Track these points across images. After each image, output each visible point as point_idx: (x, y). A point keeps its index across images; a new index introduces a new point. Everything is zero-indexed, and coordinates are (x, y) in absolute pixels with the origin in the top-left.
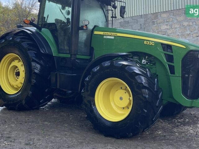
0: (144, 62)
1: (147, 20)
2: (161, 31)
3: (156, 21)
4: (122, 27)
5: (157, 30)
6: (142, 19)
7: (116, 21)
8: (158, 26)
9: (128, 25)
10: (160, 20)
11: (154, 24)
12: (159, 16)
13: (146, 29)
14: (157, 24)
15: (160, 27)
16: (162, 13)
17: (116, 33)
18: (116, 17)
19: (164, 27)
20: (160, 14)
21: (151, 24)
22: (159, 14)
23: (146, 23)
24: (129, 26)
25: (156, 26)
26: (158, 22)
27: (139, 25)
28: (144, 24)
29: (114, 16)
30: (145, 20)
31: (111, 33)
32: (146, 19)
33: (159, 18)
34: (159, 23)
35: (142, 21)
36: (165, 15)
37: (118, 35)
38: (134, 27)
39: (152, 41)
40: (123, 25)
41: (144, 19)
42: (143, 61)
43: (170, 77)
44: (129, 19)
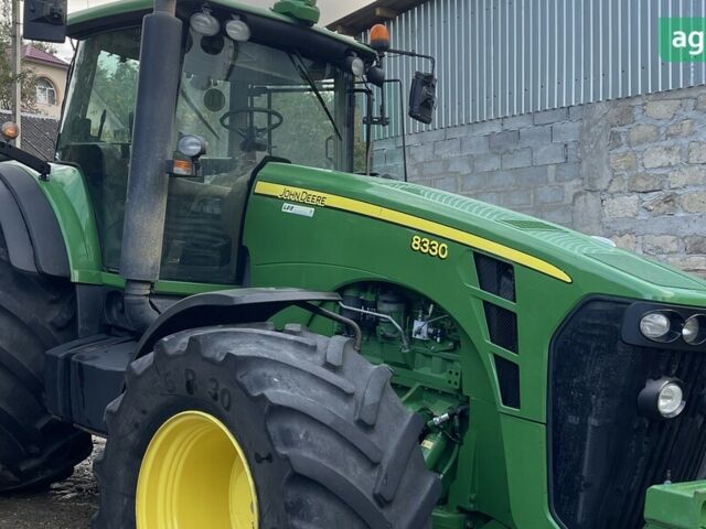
0: (419, 332)
1: (589, 127)
2: (645, 177)
3: (627, 134)
4: (497, 153)
5: (628, 169)
6: (570, 125)
7: (473, 130)
8: (635, 152)
9: (518, 148)
10: (641, 128)
11: (618, 146)
12: (637, 111)
13: (584, 164)
14: (629, 144)
15: (639, 156)
16: (651, 97)
17: (322, 195)
18: (383, 121)
19: (655, 159)
20: (644, 104)
21: (603, 143)
22: (639, 102)
23: (585, 138)
24: (523, 149)
25: (625, 155)
26: (635, 135)
27: (559, 148)
28: (579, 144)
29: (376, 114)
30: (581, 129)
31: (309, 192)
32: (585, 122)
33: (638, 118)
34: (639, 143)
35: (570, 130)
36: (660, 109)
37: (326, 203)
38: (539, 154)
39: (441, 239)
40: (499, 148)
41: (578, 124)
42: (417, 324)
43: (502, 418)
44: (523, 124)
